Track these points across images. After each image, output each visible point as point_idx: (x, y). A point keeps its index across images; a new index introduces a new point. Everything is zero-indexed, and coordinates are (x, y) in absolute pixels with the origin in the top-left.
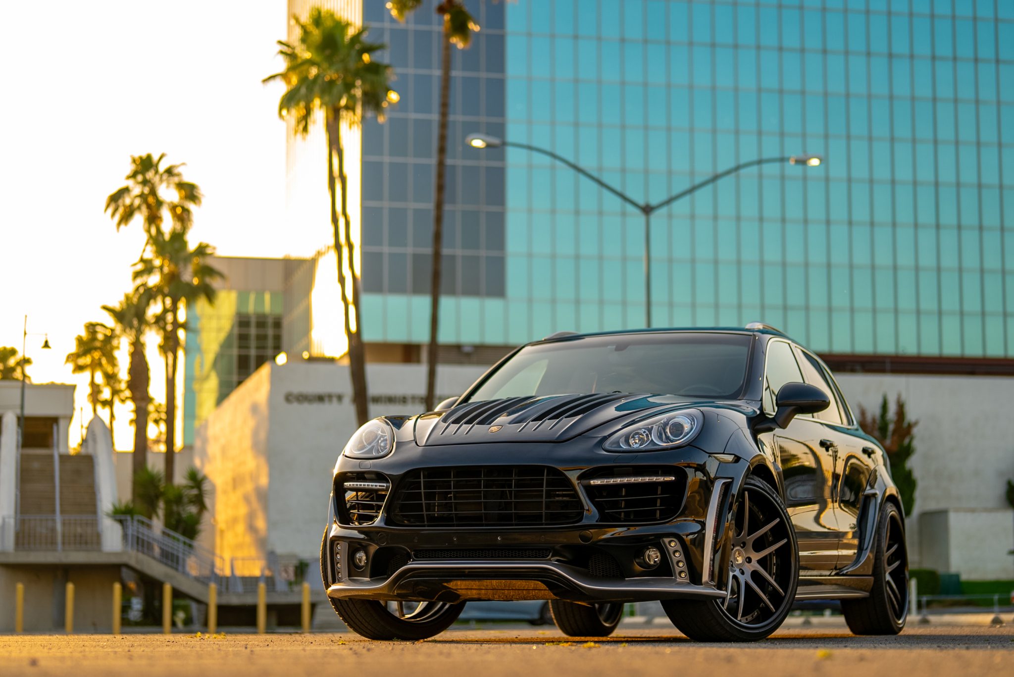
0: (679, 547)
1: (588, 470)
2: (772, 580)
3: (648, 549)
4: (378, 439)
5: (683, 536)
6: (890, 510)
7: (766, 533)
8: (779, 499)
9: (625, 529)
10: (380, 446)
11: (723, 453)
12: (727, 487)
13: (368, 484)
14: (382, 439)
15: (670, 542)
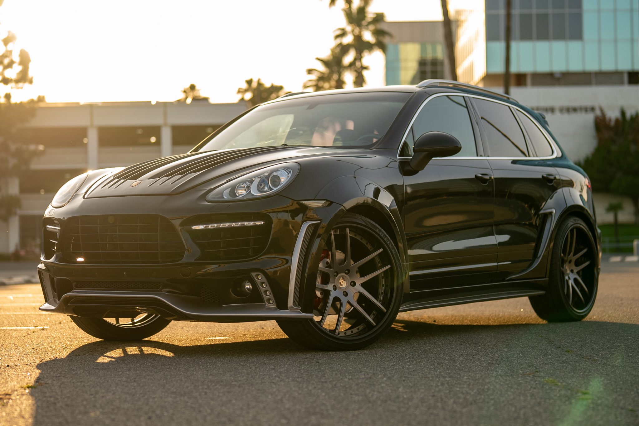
0: (264, 280)
1: (189, 218)
2: (374, 300)
5: (266, 271)
9: (217, 266)
11: (314, 200)
12: (315, 228)
13: (54, 227)
15: (258, 275)
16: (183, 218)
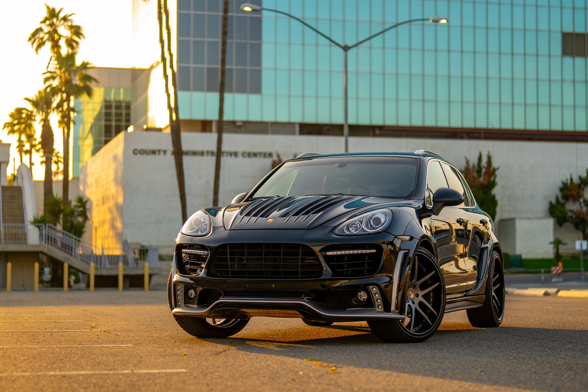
0: (378, 291)
1: (326, 246)
2: (430, 307)
3: (360, 291)
4: (202, 223)
5: (380, 285)
6: (495, 256)
7: (427, 280)
8: (435, 260)
9: (348, 281)
10: (203, 228)
11: (404, 235)
12: (406, 255)
13: (196, 251)
14: (204, 224)
15: (373, 288)
16: (324, 245)
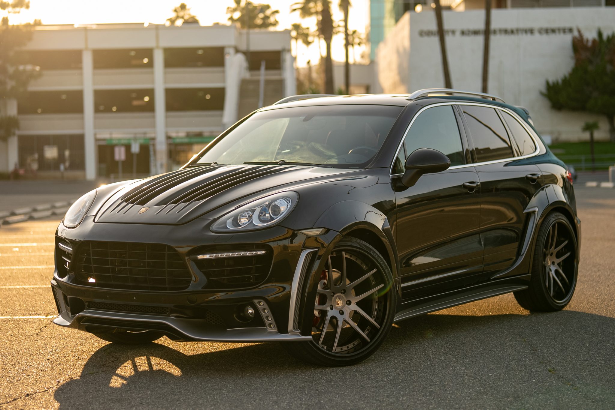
0: (266, 306)
1: (195, 248)
2: (368, 317)
5: (268, 298)
11: (312, 228)
12: (313, 255)
13: (66, 247)
15: (260, 302)
16: (192, 247)
